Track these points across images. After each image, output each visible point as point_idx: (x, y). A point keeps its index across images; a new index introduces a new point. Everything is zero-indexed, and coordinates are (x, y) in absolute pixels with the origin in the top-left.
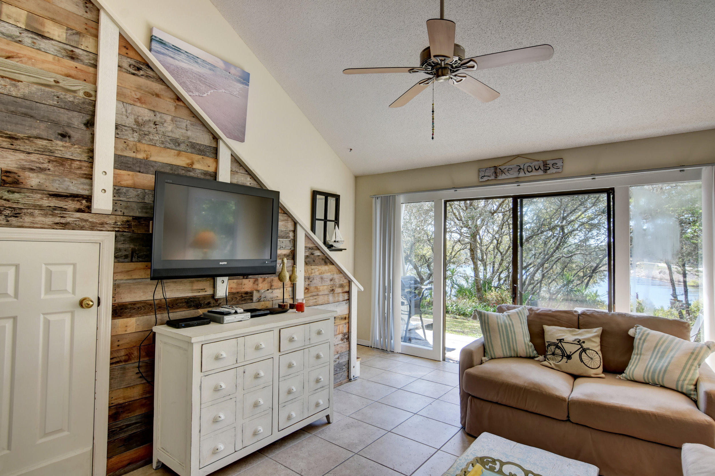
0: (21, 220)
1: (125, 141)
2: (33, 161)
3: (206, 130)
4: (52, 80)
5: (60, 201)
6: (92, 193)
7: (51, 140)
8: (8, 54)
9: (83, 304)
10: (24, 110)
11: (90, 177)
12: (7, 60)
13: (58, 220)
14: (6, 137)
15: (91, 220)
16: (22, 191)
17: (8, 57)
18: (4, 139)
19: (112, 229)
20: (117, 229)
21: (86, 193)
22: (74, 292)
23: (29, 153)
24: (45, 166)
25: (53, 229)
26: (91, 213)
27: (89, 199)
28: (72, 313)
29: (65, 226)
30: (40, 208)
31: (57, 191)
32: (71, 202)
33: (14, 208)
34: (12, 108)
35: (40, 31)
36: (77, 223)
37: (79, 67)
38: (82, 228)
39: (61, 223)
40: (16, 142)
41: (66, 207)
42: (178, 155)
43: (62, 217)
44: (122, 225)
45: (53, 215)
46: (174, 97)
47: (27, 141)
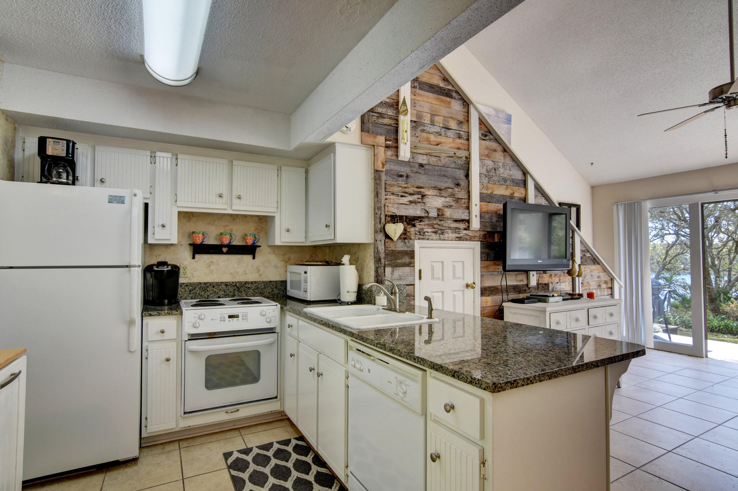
0: (444, 236)
1: (482, 183)
2: (447, 202)
3: (519, 168)
4: (453, 153)
5: (458, 224)
6: (470, 218)
7: (453, 189)
8: (436, 143)
9: (468, 286)
10: (443, 173)
11: (468, 208)
12: (437, 147)
13: (457, 235)
14: (438, 190)
15: (470, 235)
16: (444, 219)
17: (437, 145)
18: (437, 191)
19: (478, 240)
20: (481, 240)
21: (467, 218)
22: (463, 279)
23: (446, 197)
24: (451, 204)
25: (456, 240)
26: (469, 230)
27: (468, 221)
28: (463, 291)
29: (460, 239)
30: (450, 228)
31: (457, 218)
32: (462, 224)
33: (442, 229)
34: (439, 173)
35: (447, 126)
36: (465, 236)
37: (462, 143)
38: (467, 240)
39: (459, 237)
40: (442, 192)
41: (460, 227)
42: (507, 188)
43: (459, 233)
44: (483, 237)
45: (455, 232)
46: (503, 150)
47: (445, 191)
